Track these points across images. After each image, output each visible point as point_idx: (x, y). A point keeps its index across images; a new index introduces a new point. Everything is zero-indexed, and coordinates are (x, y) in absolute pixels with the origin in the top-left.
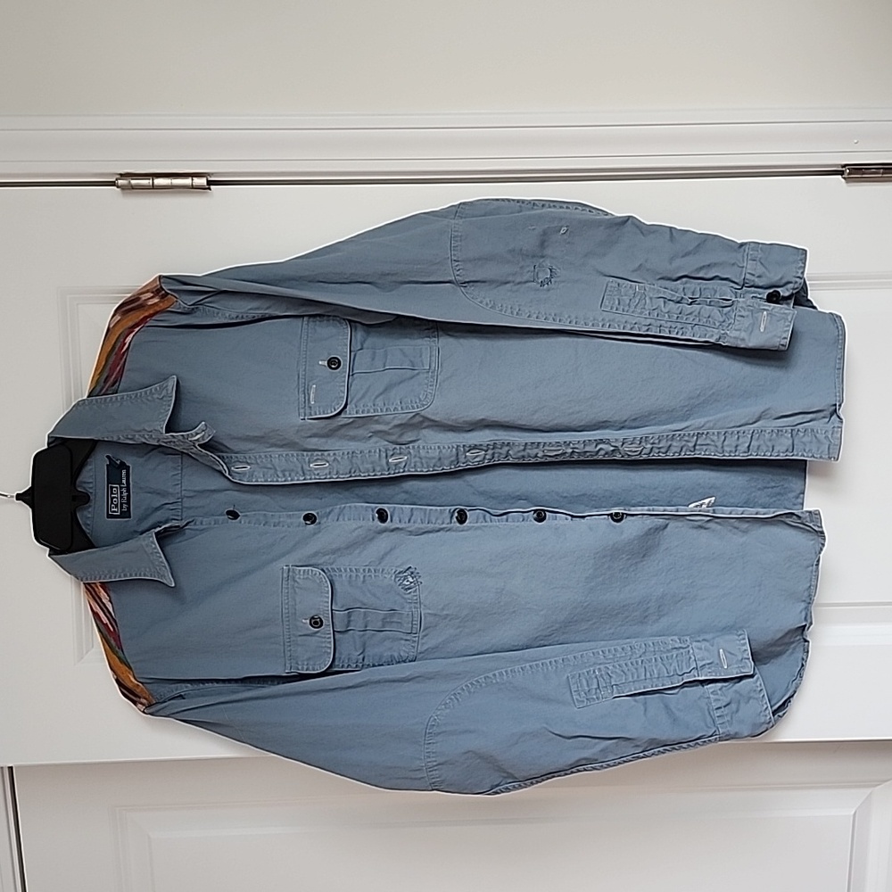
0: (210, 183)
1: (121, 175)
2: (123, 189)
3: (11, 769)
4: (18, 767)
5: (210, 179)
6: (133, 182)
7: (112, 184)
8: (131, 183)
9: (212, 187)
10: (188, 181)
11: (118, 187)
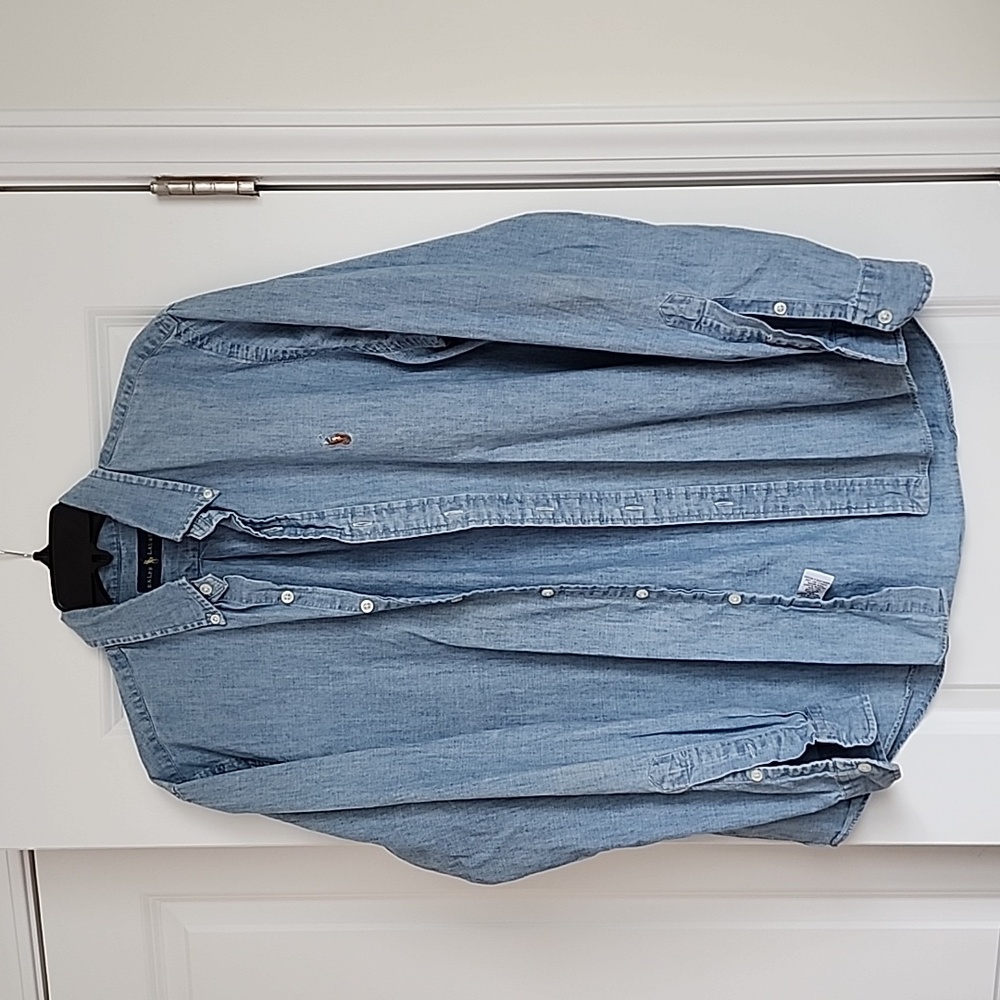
0: (258, 188)
1: (157, 178)
2: (159, 195)
3: (32, 852)
4: (39, 851)
5: (258, 183)
6: (171, 187)
7: (147, 188)
8: (166, 187)
9: (261, 193)
10: (233, 186)
11: (153, 192)
